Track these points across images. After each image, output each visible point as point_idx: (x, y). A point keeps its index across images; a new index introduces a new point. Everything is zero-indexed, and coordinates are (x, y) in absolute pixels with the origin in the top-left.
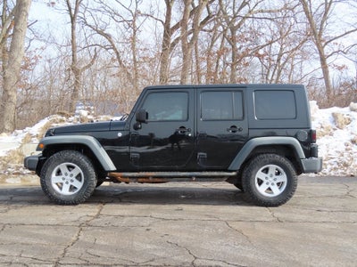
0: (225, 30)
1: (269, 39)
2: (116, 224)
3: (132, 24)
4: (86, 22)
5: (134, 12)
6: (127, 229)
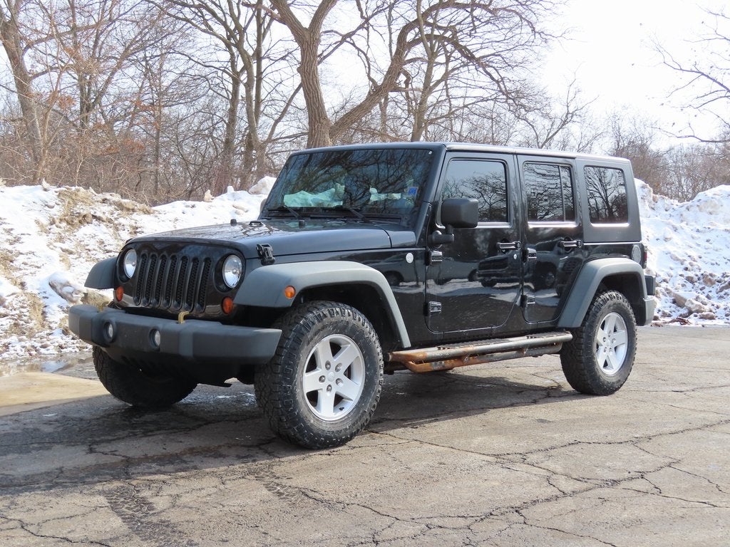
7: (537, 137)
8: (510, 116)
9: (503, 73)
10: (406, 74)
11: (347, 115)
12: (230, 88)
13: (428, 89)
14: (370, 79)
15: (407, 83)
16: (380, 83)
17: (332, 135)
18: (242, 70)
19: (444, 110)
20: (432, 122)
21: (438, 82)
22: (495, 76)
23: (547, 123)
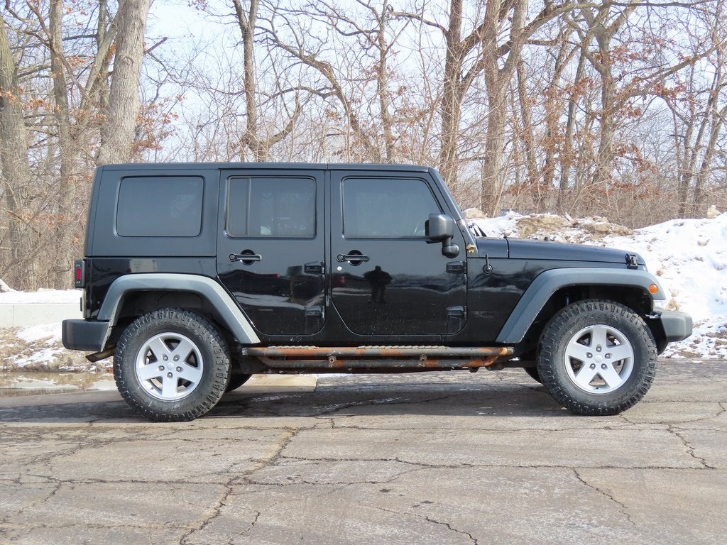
0: (585, 41)
1: (688, 54)
2: (312, 478)
3: (376, 39)
4: (276, 40)
5: (380, 12)
6: (335, 489)
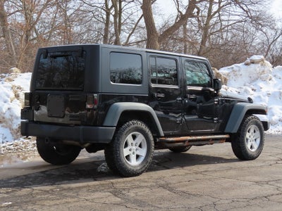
7: (268, 40)
8: (253, 29)
9: (249, 7)
10: (198, 9)
11: (167, 31)
12: (105, 17)
13: (210, 16)
14: (179, 11)
15: (198, 12)
16: (184, 13)
17: (159, 42)
18: (111, 8)
19: (218, 27)
20: (212, 34)
21: (216, 12)
22: (245, 8)
23: (273, 32)
